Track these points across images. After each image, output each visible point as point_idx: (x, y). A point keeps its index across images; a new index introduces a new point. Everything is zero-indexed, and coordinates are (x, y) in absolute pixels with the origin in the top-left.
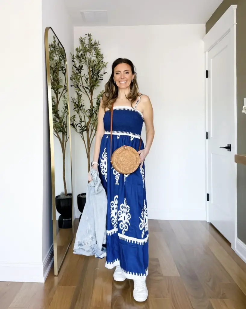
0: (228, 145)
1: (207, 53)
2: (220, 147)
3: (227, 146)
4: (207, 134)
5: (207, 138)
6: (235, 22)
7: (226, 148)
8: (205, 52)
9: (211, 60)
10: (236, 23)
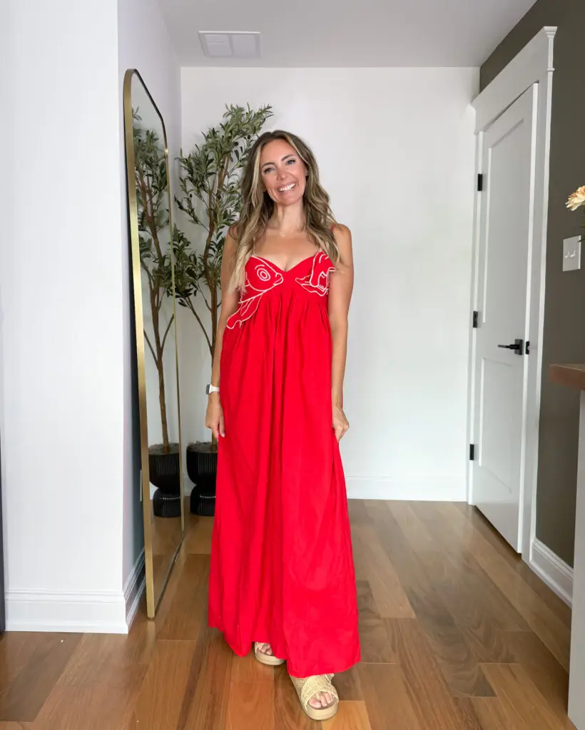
0: (516, 340)
1: (481, 133)
2: (500, 346)
3: (513, 343)
4: (476, 315)
5: (475, 325)
6: (551, 67)
7: (511, 347)
8: (477, 134)
9: (490, 150)
10: (554, 69)
